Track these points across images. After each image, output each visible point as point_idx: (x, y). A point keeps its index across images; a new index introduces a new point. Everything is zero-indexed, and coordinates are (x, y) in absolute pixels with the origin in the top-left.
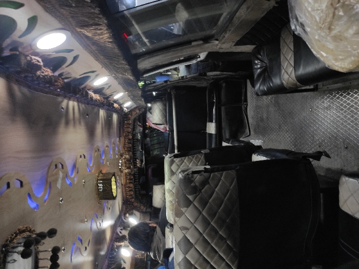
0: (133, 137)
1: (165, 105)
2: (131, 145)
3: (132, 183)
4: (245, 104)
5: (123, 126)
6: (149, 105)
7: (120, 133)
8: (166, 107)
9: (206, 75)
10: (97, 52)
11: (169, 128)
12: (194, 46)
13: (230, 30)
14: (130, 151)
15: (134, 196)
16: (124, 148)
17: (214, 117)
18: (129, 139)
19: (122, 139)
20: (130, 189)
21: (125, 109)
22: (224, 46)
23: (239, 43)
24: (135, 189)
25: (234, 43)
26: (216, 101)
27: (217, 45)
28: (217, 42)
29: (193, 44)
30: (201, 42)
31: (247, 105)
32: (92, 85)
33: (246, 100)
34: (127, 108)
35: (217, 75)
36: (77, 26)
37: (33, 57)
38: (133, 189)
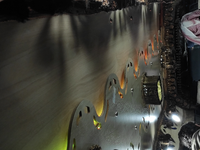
0: (175, 26)
2: (172, 36)
3: (174, 77)
5: (164, 15)
7: (160, 22)
14: (172, 43)
15: (176, 91)
16: (165, 40)
18: (171, 30)
19: (163, 29)
20: (172, 84)
24: (177, 83)
38: (176, 85)
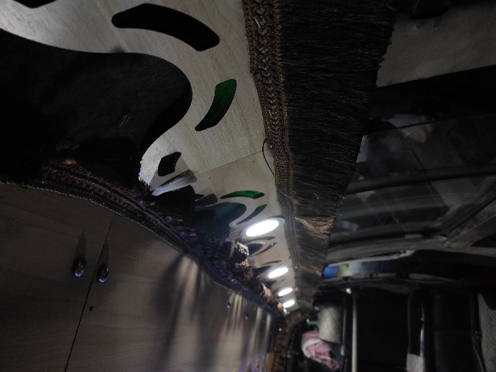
1: (341, 314)
4: (477, 334)
6: (317, 308)
8: (343, 317)
9: (408, 277)
10: (296, 240)
11: (345, 352)
12: (408, 240)
13: (469, 227)
17: (422, 346)
21: (285, 311)
22: (455, 245)
23: (478, 244)
25: (472, 244)
26: (426, 319)
27: (444, 242)
28: (444, 239)
29: (408, 237)
30: (420, 236)
31: (480, 336)
32: (266, 277)
33: (478, 327)
34: (287, 309)
35: (425, 280)
36: (296, 215)
37: (241, 245)
